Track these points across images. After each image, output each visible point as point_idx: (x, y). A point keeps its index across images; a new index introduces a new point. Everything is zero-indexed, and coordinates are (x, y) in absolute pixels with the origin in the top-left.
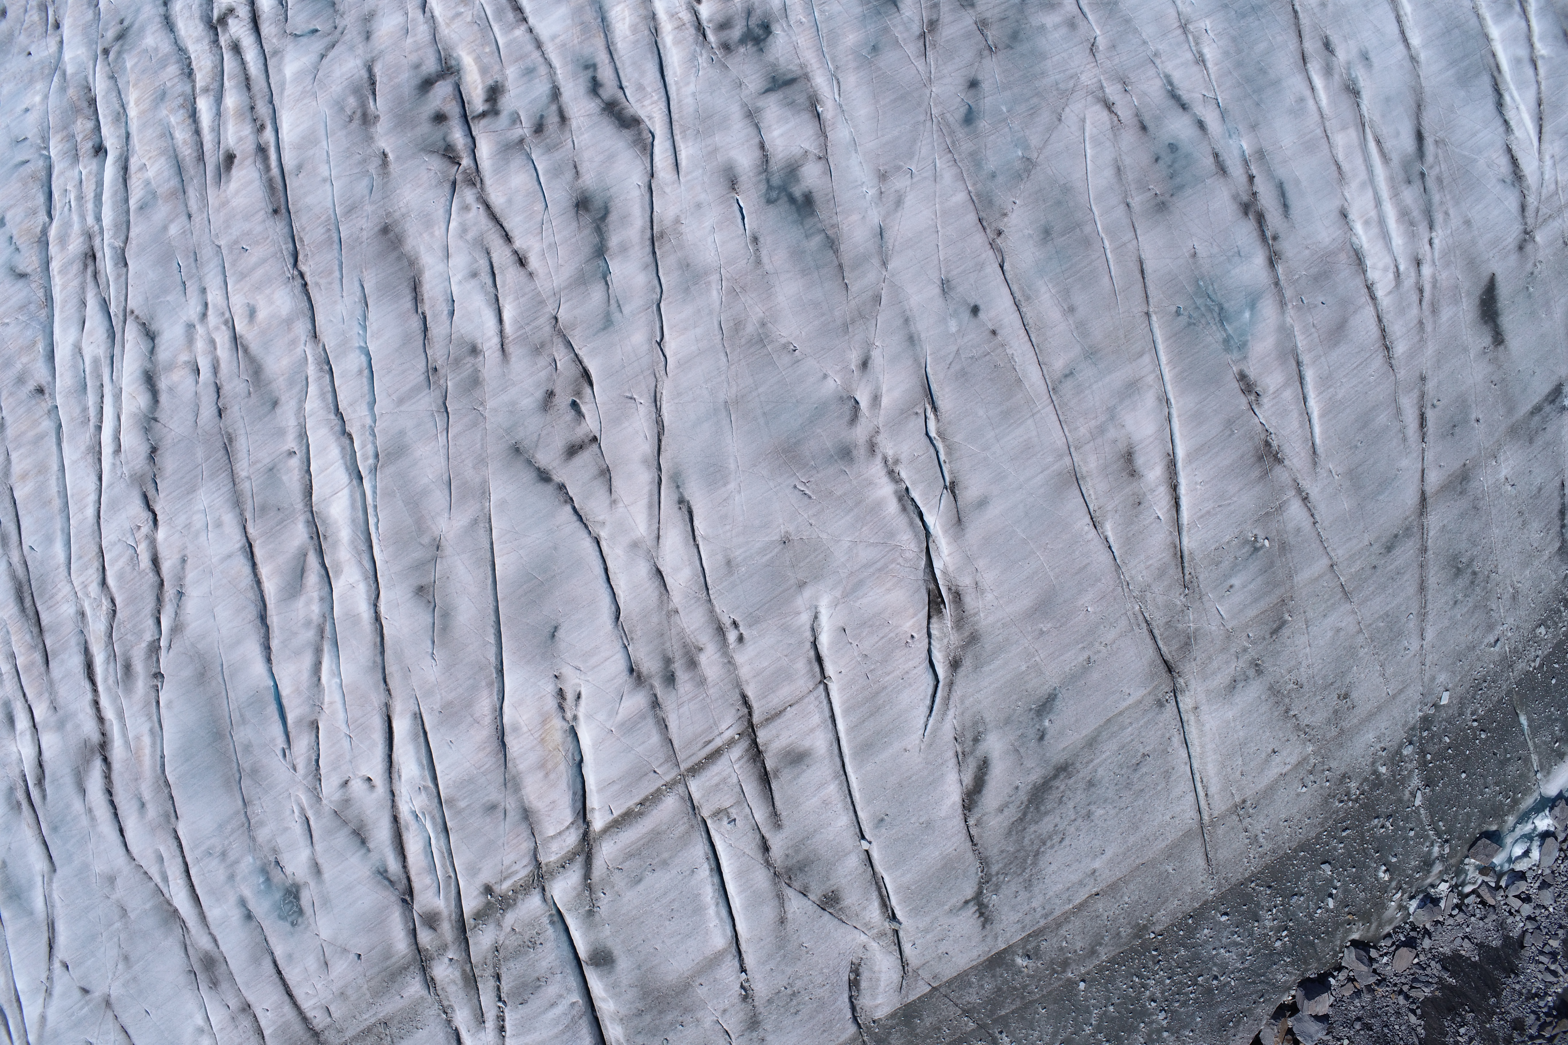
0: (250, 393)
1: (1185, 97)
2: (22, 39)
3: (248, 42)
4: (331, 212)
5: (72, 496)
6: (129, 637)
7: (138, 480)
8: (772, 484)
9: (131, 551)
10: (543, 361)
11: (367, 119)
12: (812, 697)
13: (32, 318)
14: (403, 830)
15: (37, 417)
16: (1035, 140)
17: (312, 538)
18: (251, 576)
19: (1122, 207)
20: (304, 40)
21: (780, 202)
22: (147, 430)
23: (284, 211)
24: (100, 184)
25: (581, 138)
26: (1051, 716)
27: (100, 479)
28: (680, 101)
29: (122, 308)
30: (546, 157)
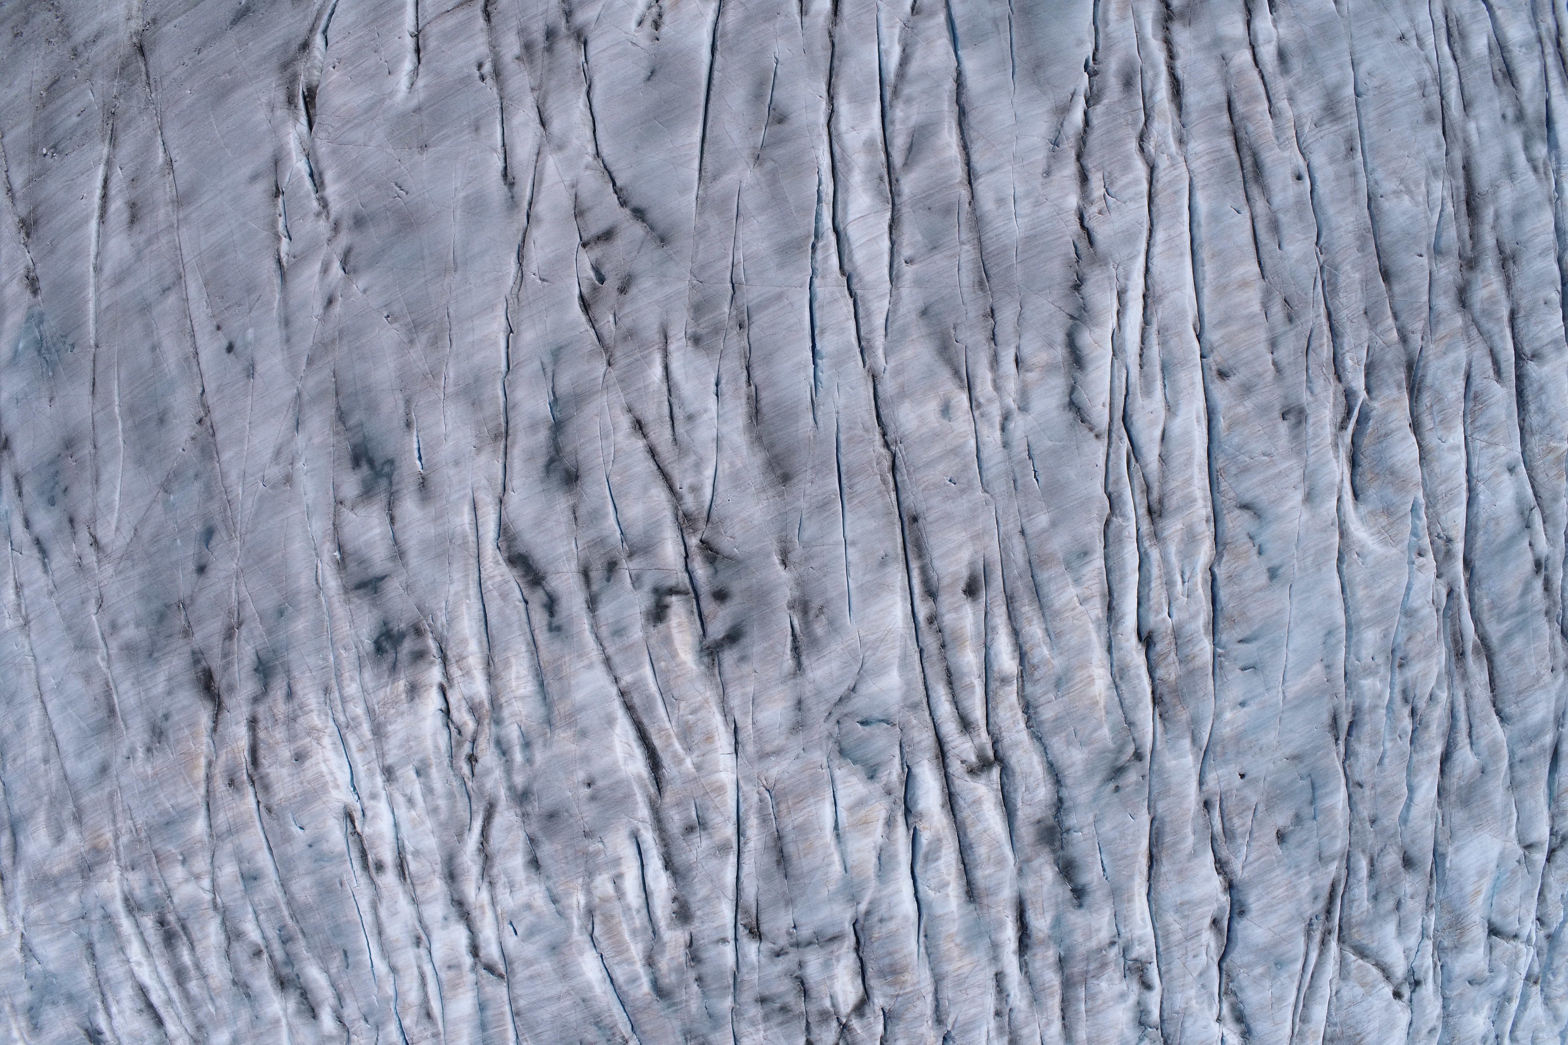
0: (955, 328)
1: (35, 553)
2: (1253, 796)
3: (950, 728)
4: (847, 507)
6: (1123, 111)
7: (1099, 260)
8: (427, 195)
9: (1111, 191)
10: (626, 322)
11: (802, 606)
12: (429, 18)
13: (1233, 458)
15: (1226, 346)
16: (158, 509)
17: (897, 181)
18: (972, 152)
19: (99, 445)
20: (877, 714)
21: (382, 461)
22: (1084, 308)
23: (905, 519)
25: (567, 548)
26: (239, 7)
27: (1147, 270)
28: (466, 576)
29: (1113, 446)
30: (606, 533)
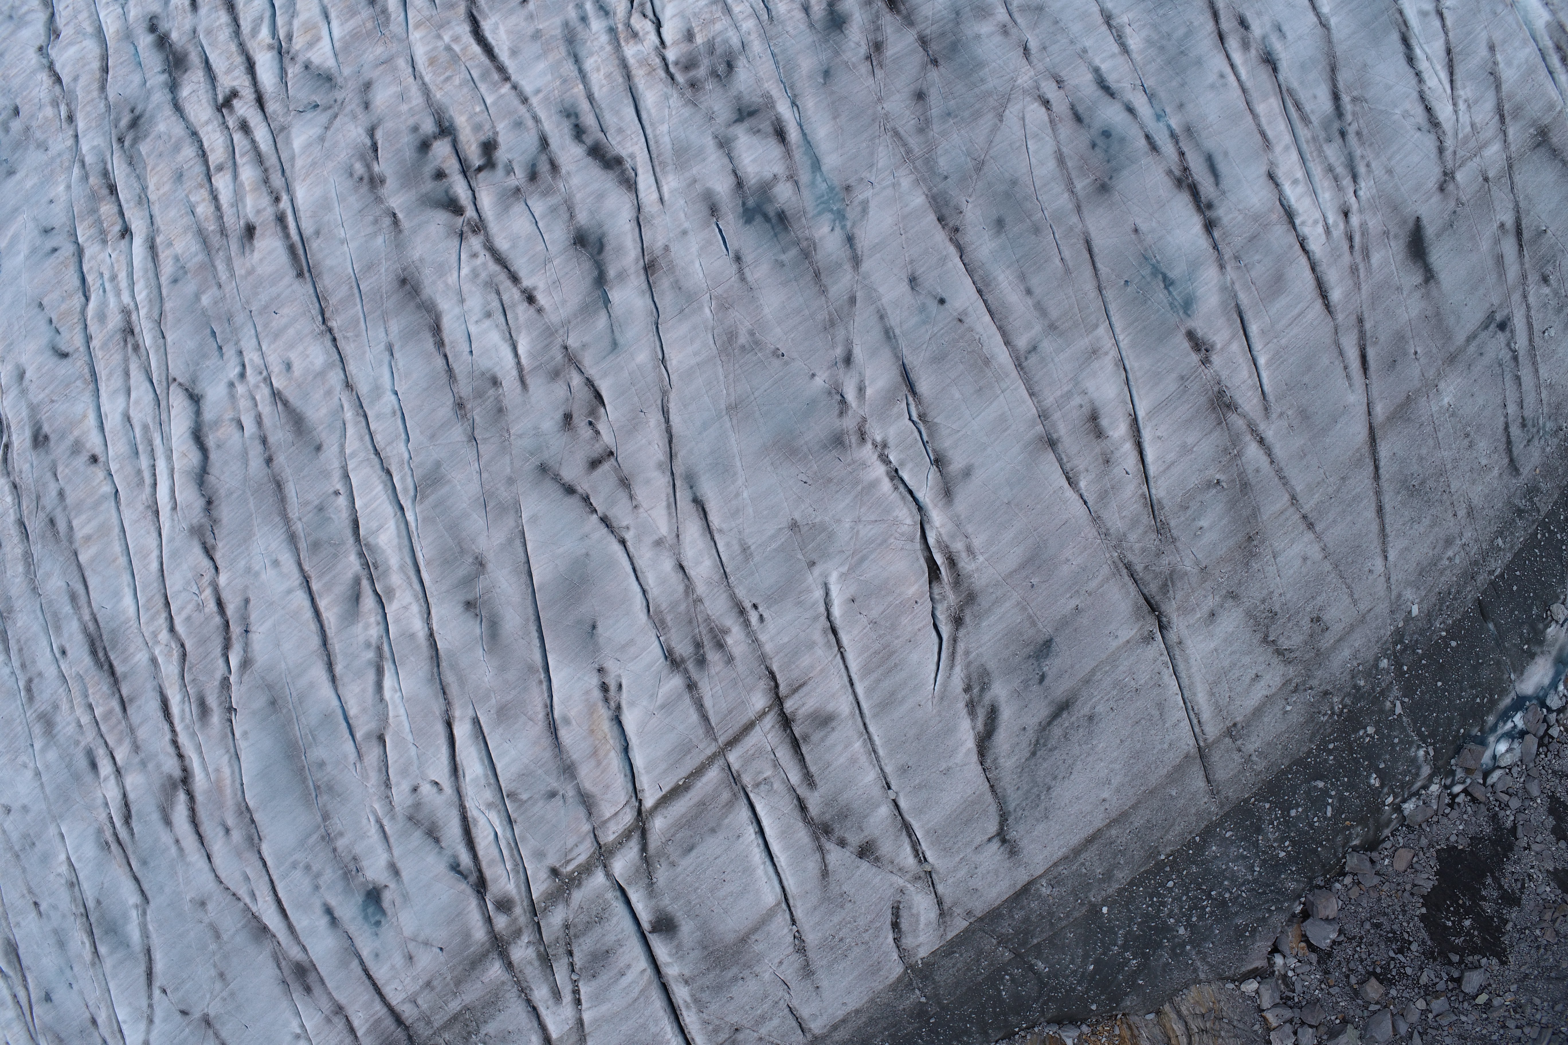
0: (294, 442)
1: (1114, 85)
2: (38, 135)
3: (256, 121)
4: (350, 271)
5: (135, 554)
6: (200, 678)
7: (196, 532)
8: (775, 476)
9: (196, 598)
10: (559, 387)
11: (374, 182)
12: (832, 668)
14: (471, 826)
15: (94, 484)
17: (362, 568)
18: (310, 607)
19: (1068, 193)
20: (307, 115)
21: (756, 221)
22: (200, 485)
23: (307, 273)
24: (130, 264)
25: (572, 182)
26: (1048, 660)
27: (160, 535)
28: (658, 141)
29: (164, 376)
30: (542, 204)
